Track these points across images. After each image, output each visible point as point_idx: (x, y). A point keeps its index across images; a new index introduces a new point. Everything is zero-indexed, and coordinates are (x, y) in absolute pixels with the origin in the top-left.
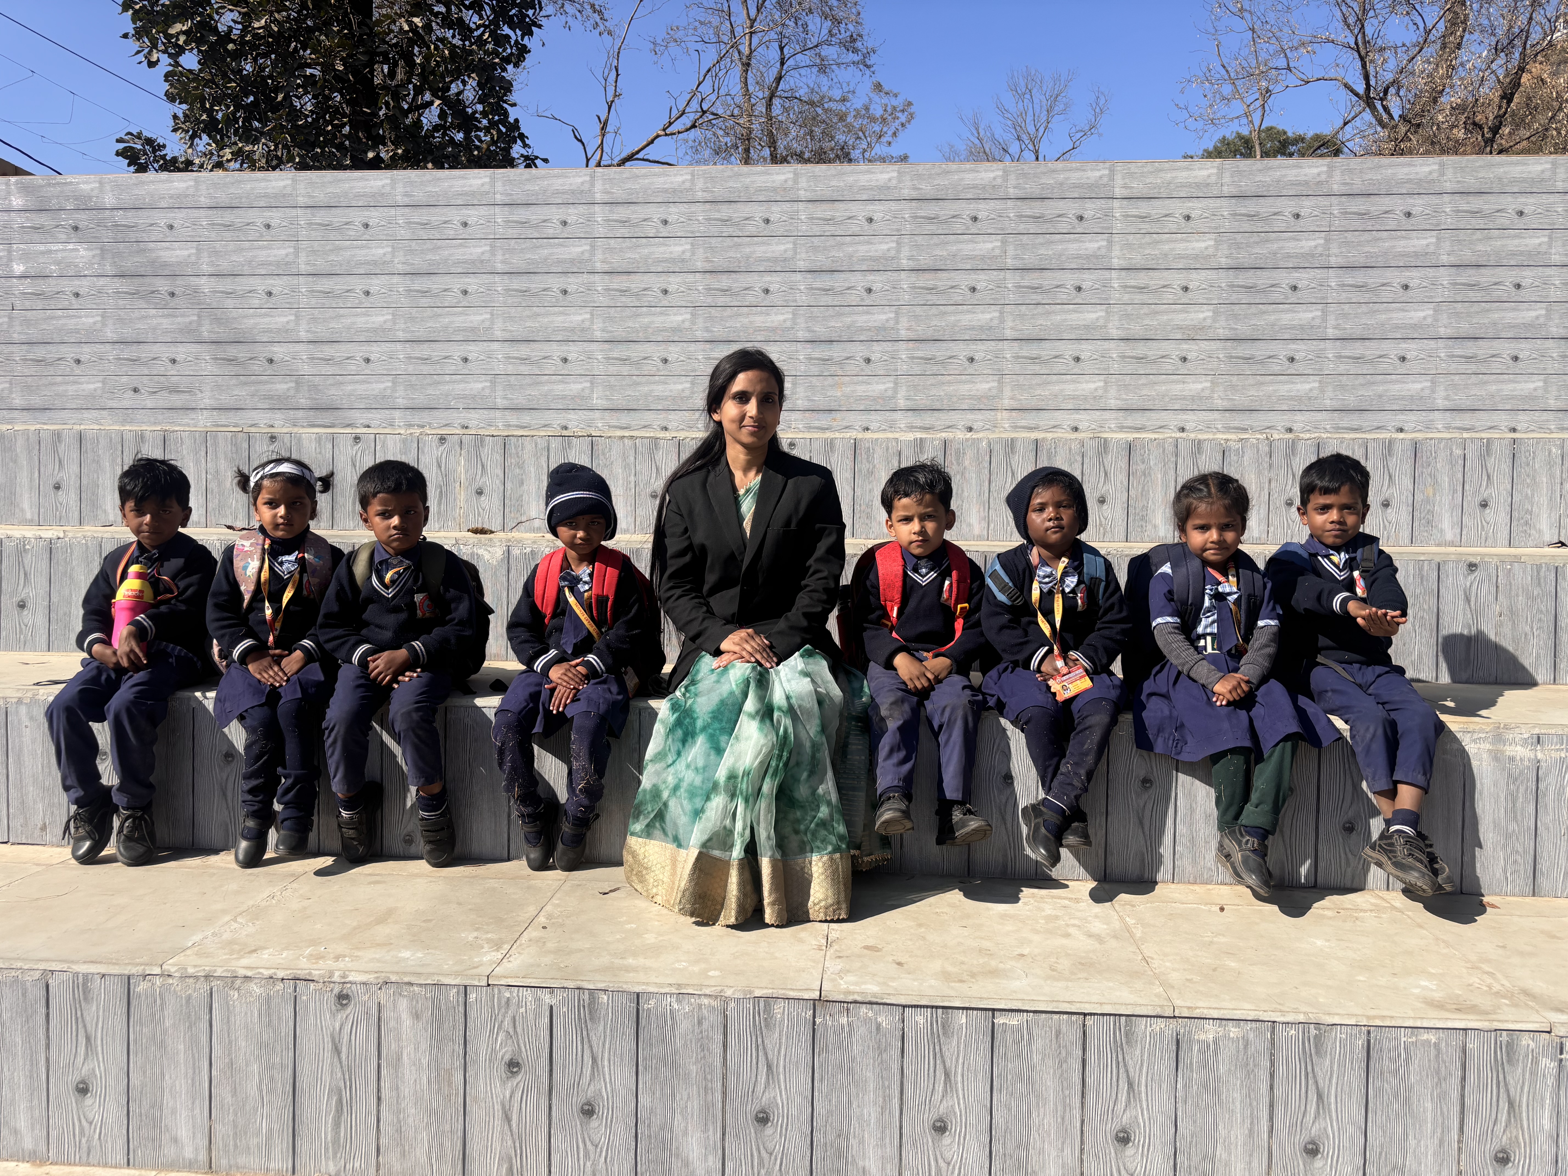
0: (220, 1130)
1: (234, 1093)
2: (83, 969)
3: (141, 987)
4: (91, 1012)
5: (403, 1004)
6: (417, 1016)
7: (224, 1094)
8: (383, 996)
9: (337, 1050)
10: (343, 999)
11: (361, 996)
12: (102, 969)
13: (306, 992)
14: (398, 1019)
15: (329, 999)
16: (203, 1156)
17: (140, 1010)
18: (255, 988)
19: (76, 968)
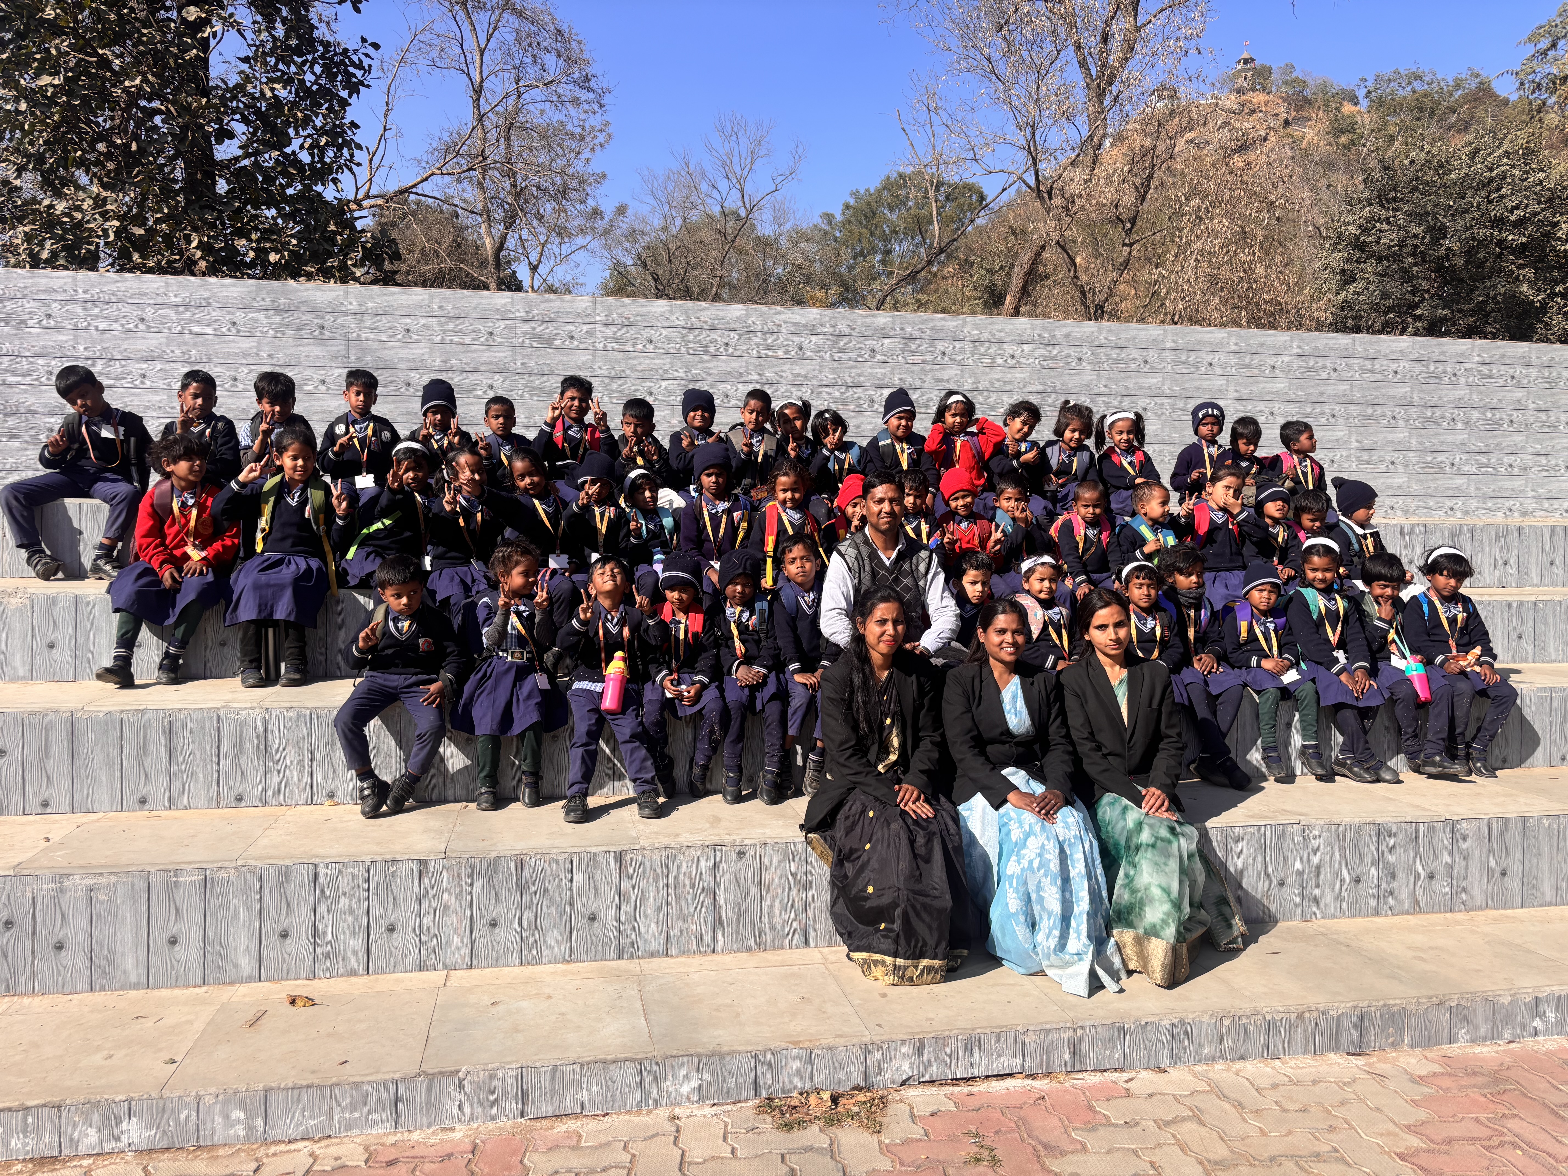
0: (672, 932)
1: (681, 911)
2: (594, 849)
3: (628, 857)
4: (598, 874)
5: (774, 855)
6: (780, 860)
7: (675, 913)
8: (762, 851)
9: (738, 882)
10: (741, 854)
11: (751, 852)
12: (605, 849)
13: (721, 853)
14: (771, 863)
15: (734, 855)
16: (663, 949)
17: (628, 871)
18: (694, 853)
19: (589, 849)
